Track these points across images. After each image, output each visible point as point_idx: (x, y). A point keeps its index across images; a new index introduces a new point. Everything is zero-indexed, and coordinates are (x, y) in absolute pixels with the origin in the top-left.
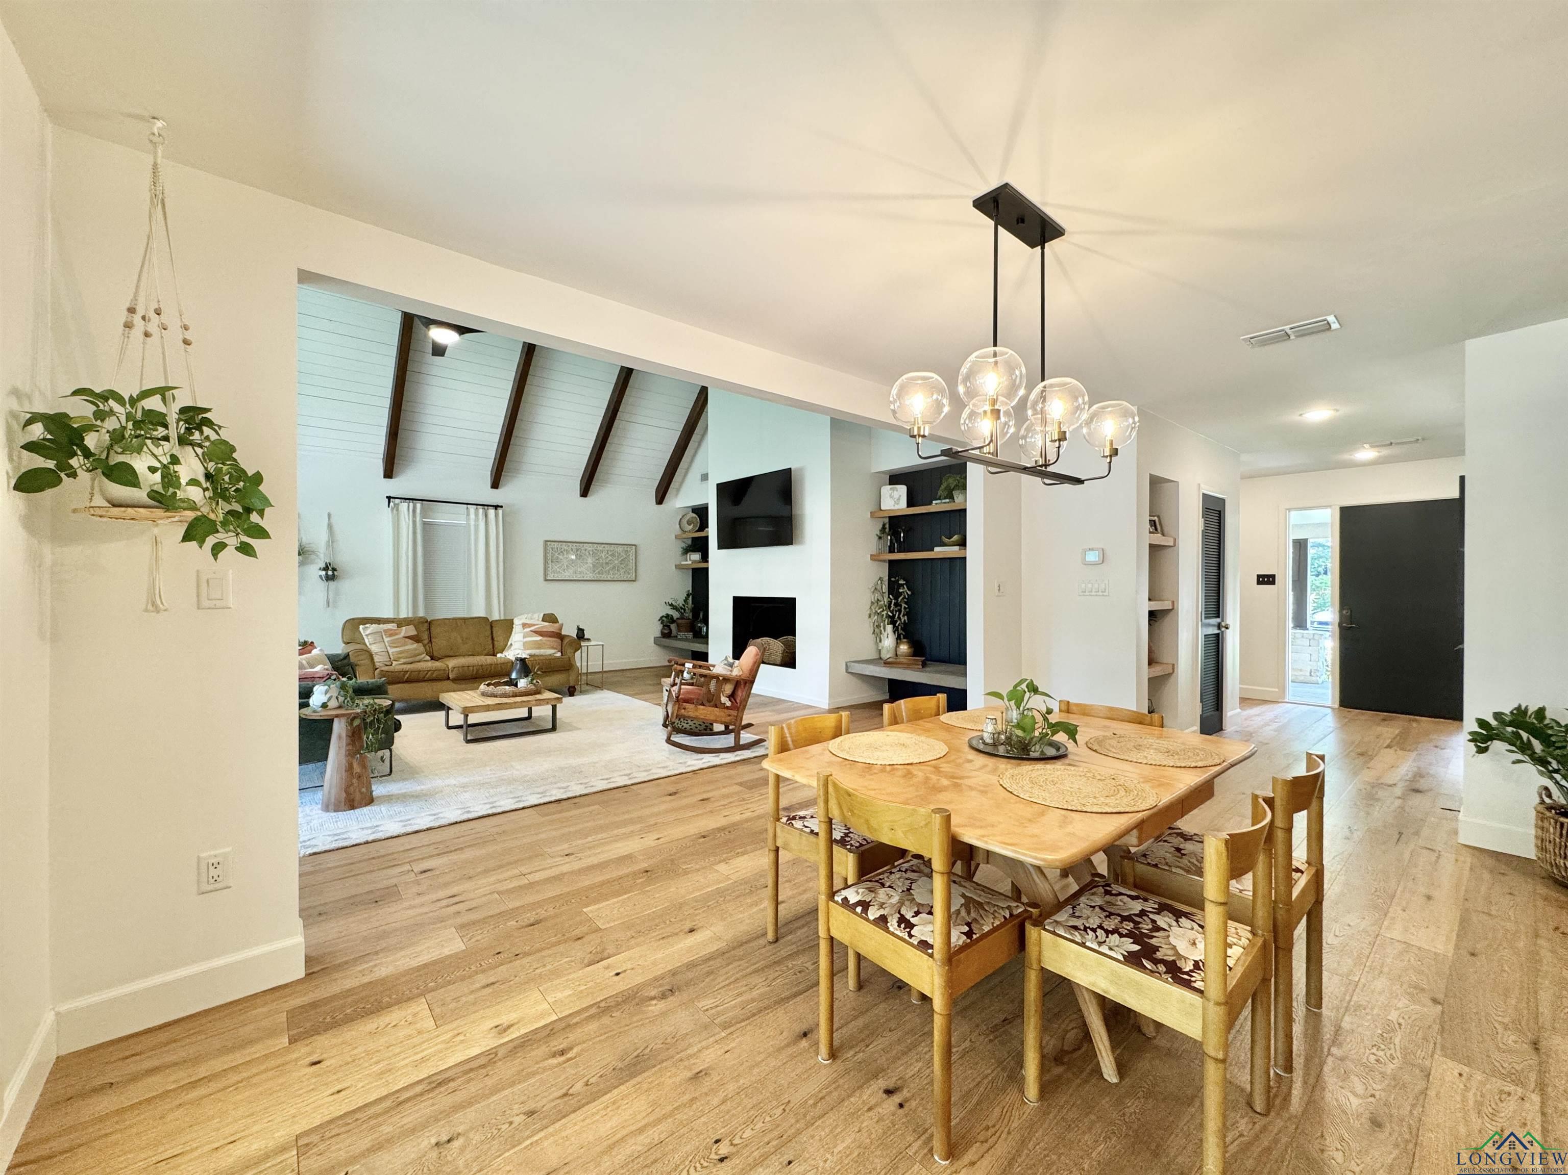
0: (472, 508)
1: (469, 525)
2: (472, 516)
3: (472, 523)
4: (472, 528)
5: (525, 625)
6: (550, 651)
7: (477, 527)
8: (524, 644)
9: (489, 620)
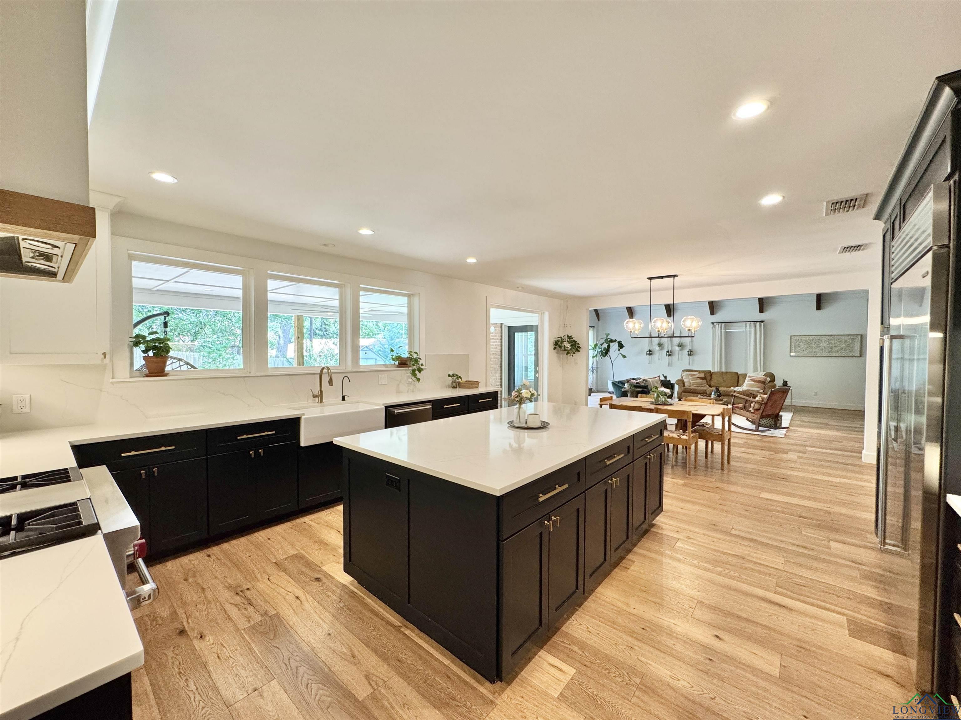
2: (748, 328)
3: (748, 331)
5: (751, 377)
8: (748, 385)
9: (738, 373)
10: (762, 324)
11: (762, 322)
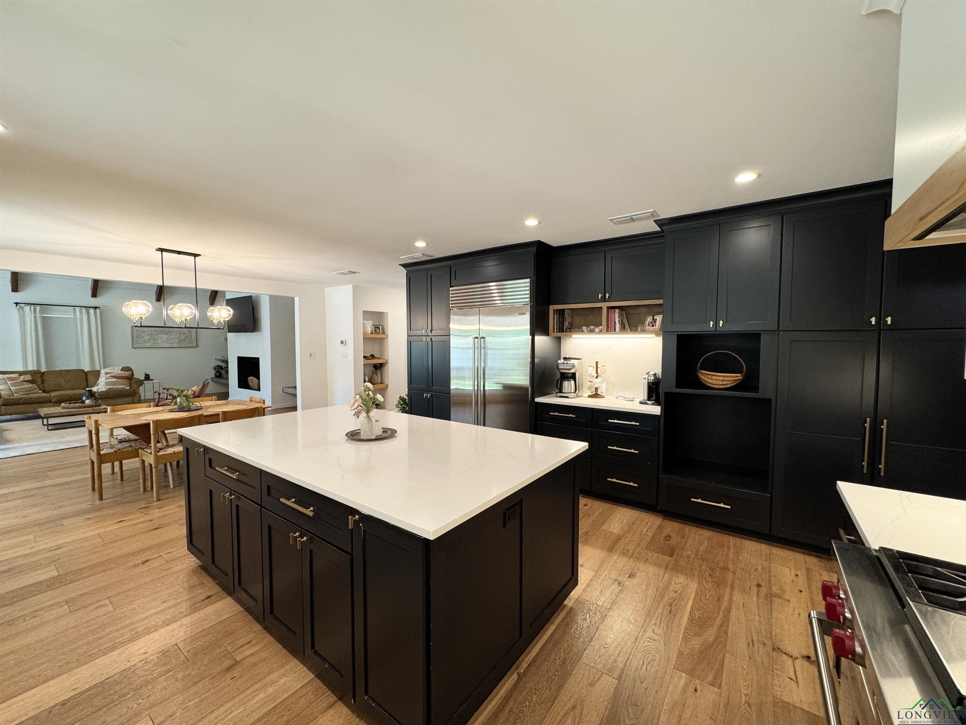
0: (78, 309)
1: (75, 319)
2: (78, 313)
3: (78, 317)
4: (78, 321)
5: (106, 373)
6: (123, 386)
7: (81, 319)
8: (106, 383)
9: (84, 371)
10: (98, 310)
11: (96, 308)
